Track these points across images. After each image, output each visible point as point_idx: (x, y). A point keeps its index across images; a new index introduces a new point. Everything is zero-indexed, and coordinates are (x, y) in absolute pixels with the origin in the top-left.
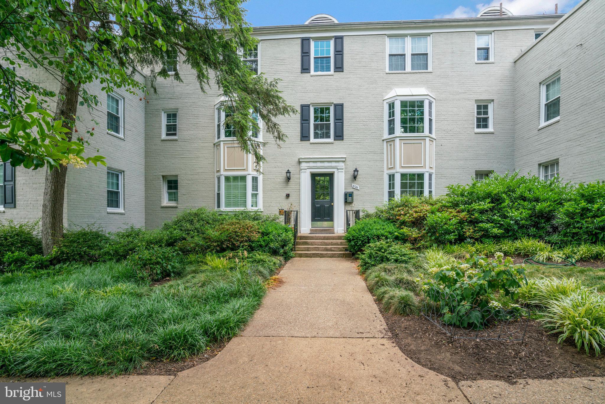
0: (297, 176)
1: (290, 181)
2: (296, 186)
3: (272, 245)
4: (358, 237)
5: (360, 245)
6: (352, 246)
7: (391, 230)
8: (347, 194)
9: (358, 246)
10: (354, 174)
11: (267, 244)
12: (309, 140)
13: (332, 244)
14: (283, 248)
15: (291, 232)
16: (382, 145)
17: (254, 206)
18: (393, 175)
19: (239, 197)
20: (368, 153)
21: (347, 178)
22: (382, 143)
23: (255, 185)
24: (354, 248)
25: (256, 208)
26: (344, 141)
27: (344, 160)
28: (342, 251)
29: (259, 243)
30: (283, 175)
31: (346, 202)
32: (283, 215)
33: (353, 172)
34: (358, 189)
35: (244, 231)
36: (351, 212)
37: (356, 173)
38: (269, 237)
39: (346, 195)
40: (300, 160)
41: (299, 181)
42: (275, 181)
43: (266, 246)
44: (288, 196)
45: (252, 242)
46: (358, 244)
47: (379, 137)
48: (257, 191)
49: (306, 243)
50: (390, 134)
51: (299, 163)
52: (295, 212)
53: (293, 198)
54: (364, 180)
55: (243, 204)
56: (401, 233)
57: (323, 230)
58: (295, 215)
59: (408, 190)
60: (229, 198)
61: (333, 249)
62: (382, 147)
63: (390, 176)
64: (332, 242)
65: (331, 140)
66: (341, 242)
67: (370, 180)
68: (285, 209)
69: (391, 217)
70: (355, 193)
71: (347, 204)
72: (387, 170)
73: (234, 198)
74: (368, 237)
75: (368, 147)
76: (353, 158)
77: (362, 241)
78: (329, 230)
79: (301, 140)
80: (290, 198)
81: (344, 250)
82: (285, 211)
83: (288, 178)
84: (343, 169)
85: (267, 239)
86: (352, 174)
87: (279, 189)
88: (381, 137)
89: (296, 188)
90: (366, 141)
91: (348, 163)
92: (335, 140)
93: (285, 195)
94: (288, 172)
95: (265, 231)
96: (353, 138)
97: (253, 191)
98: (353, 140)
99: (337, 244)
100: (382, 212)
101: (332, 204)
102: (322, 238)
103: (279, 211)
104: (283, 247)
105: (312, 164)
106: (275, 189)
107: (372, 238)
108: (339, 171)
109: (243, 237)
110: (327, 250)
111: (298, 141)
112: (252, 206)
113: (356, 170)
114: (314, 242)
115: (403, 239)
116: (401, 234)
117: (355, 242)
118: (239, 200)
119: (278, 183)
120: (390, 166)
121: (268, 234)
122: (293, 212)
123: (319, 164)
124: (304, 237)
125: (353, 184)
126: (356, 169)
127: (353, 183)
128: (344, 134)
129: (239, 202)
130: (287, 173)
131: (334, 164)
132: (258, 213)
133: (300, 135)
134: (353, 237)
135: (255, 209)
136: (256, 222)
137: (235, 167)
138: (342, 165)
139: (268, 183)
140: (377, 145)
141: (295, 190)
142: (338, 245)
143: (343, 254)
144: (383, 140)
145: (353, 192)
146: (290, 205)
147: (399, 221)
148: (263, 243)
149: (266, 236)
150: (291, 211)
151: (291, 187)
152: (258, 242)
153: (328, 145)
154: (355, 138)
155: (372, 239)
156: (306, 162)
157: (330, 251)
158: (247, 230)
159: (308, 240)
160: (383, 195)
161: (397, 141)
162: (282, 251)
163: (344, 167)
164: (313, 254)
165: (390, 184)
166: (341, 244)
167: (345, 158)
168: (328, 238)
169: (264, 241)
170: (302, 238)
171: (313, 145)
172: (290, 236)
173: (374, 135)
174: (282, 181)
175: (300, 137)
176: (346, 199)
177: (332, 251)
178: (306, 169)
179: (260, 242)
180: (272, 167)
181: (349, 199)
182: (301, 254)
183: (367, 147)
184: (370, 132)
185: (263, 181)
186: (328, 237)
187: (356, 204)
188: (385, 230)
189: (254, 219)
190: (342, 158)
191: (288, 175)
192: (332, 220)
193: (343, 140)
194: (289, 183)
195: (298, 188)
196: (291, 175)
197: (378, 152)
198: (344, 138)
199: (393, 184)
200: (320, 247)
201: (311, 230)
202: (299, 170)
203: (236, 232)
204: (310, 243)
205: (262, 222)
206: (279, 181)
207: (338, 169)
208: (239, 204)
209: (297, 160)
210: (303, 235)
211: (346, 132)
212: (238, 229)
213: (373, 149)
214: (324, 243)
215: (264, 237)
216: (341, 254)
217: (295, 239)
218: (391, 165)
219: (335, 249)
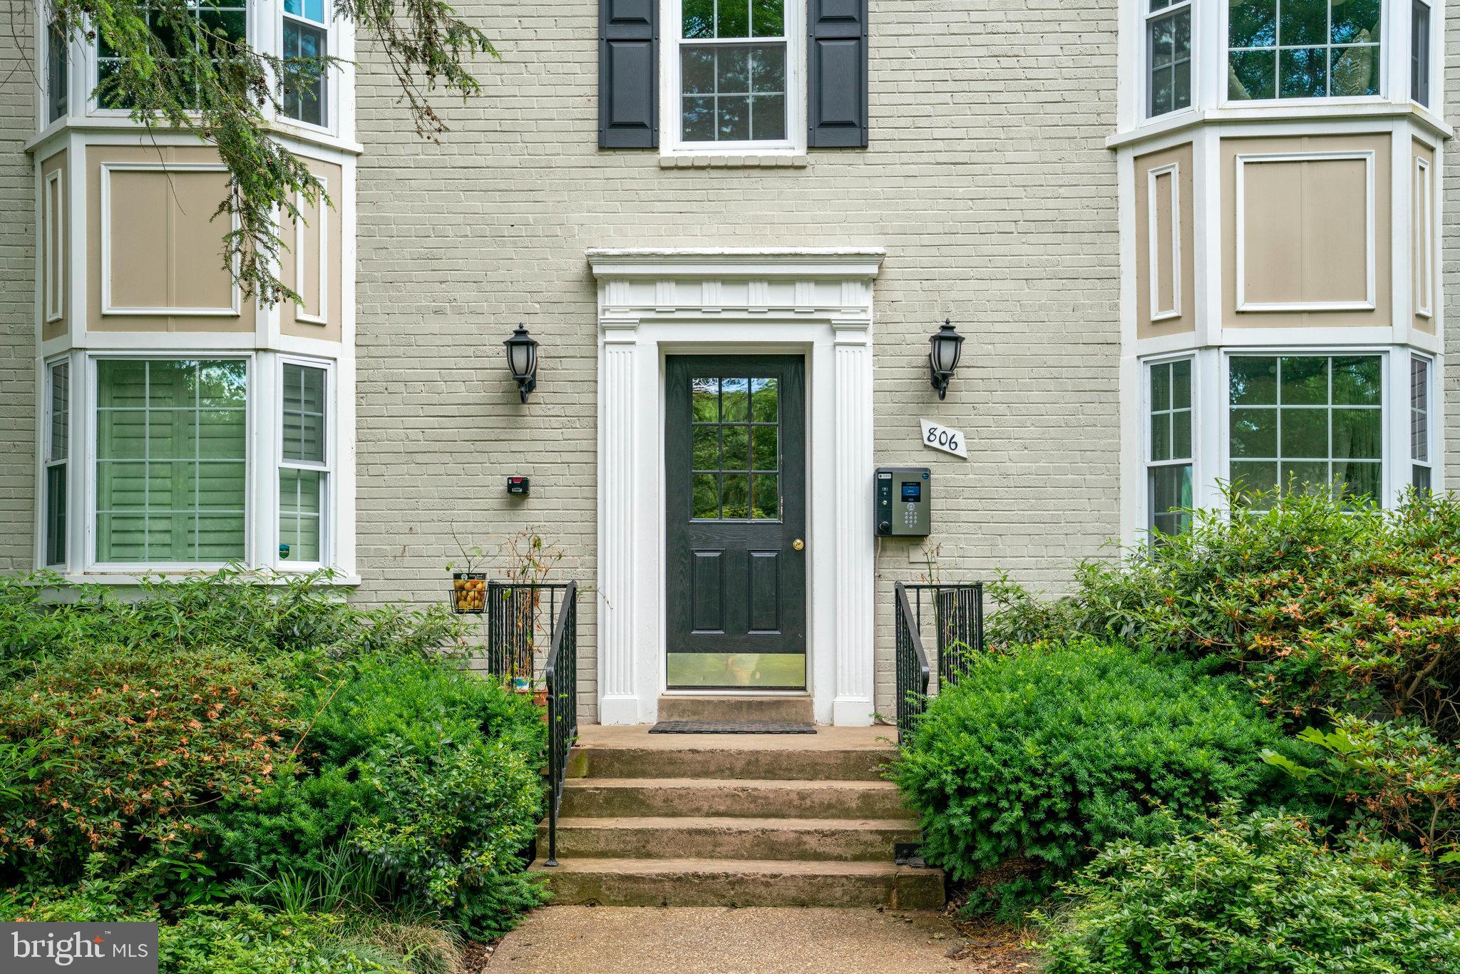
0: (578, 369)
1: (531, 398)
2: (569, 433)
3: (369, 838)
4: (999, 778)
5: (1014, 831)
6: (954, 838)
7: (1228, 729)
8: (889, 483)
9: (999, 836)
10: (935, 358)
11: (341, 830)
12: (654, 147)
13: (805, 808)
14: (456, 858)
15: (522, 734)
16: (1106, 179)
17: (298, 549)
18: (1183, 369)
19: (197, 497)
20: (1023, 226)
21: (889, 384)
22: (1107, 167)
23: (303, 422)
24: (971, 849)
25: (312, 567)
26: (869, 156)
27: (872, 270)
28: (875, 858)
29: (281, 821)
30: (486, 362)
31: (884, 533)
32: (477, 612)
33: (928, 349)
34: (961, 451)
35: (171, 732)
36: (927, 596)
37: (947, 352)
38: (353, 776)
39: (882, 487)
40: (597, 270)
41: (587, 398)
42: (436, 399)
43: (331, 841)
44: (518, 489)
45: (231, 811)
46: (996, 827)
47: (1091, 131)
48: (319, 456)
49: (632, 803)
50: (1157, 108)
51: (593, 283)
52: (560, 595)
53: (554, 503)
54: (999, 396)
55: (224, 538)
56: (1305, 752)
57: (738, 706)
58: (558, 608)
59: (1279, 459)
60: (131, 497)
61: (812, 843)
62: (1105, 191)
63: (1159, 372)
64: (802, 796)
65: (793, 145)
66: (865, 796)
67: (1035, 396)
68: (495, 576)
69: (1208, 639)
70: (943, 475)
71: (891, 544)
72: (1141, 334)
73: (165, 497)
74: (1070, 779)
75: (1020, 192)
76: (926, 261)
77: (1029, 807)
78: (777, 704)
79: (602, 147)
80: (532, 502)
81: (890, 848)
82: (493, 586)
83: (521, 382)
84: (862, 328)
85: (345, 785)
86: (922, 360)
87: (460, 446)
88: (1101, 130)
89: (571, 445)
90: (1011, 156)
91: (896, 288)
92: (811, 148)
93: (500, 485)
94: (521, 340)
95: (337, 727)
96: (927, 133)
97: (287, 454)
98: (924, 146)
99: (835, 808)
100: (1133, 603)
101: (798, 544)
102: (739, 765)
103: (451, 585)
104: (456, 845)
105: (668, 297)
106: (437, 447)
107: (1101, 783)
108: (842, 337)
109: (152, 776)
110: (771, 848)
111: (584, 148)
112: (285, 552)
113: (947, 336)
114: (684, 795)
115: (1323, 800)
116: (1303, 762)
117: (973, 812)
118: (197, 511)
119: (453, 410)
120: (1161, 309)
121: (355, 750)
122: (545, 594)
123: (715, 297)
124: (617, 755)
125: (926, 425)
126: (947, 327)
127: (927, 415)
128: (872, 111)
129: (197, 525)
130: (511, 344)
131: (807, 297)
132: (315, 598)
133: (593, 112)
134: (960, 773)
135: (301, 567)
136: (287, 661)
137: (168, 304)
138: (857, 300)
139: (394, 410)
140: (1074, 179)
141: (567, 457)
142: (846, 813)
143: (886, 881)
144: (1114, 149)
145: (926, 473)
146: (524, 546)
147: (1278, 665)
148: (309, 825)
149: (341, 762)
150: (534, 586)
151: (538, 434)
152: (273, 811)
153: (771, 179)
154: (938, 133)
155: (1098, 791)
156: (634, 280)
157: (792, 857)
158: (196, 724)
159: (644, 774)
160: (1113, 491)
161: (1209, 146)
162: (443, 880)
163: (870, 315)
164: (679, 880)
165: (1158, 425)
166: (867, 807)
167: (878, 258)
168: (774, 767)
169: (317, 802)
170: (602, 762)
171: (675, 179)
172: (515, 763)
173: (1056, 119)
174: (482, 396)
175: (594, 125)
176: (883, 512)
177: (805, 856)
178: (631, 327)
179: (290, 808)
180: (420, 312)
181: (905, 515)
182: (596, 880)
183: (1011, 192)
184: (1033, 97)
185: (360, 394)
186: (777, 756)
187: (947, 548)
188: (1187, 733)
189: (282, 639)
190: (859, 257)
191: (520, 356)
192: (795, 641)
193: (864, 147)
194: (525, 409)
195: (585, 445)
196: (542, 363)
197: (1084, 226)
198: (872, 134)
199: (1184, 422)
200: (728, 832)
201: (665, 706)
202: (589, 329)
203: (100, 740)
204: (658, 802)
205: (335, 658)
206: (462, 393)
207: (834, 329)
208: (197, 538)
209: (576, 267)
210: (613, 744)
211: (885, 99)
212: (124, 717)
213: (1051, 203)
214: (753, 797)
215: (317, 774)
216: (870, 881)
217: (552, 777)
218: (1166, 302)
219: (830, 847)
